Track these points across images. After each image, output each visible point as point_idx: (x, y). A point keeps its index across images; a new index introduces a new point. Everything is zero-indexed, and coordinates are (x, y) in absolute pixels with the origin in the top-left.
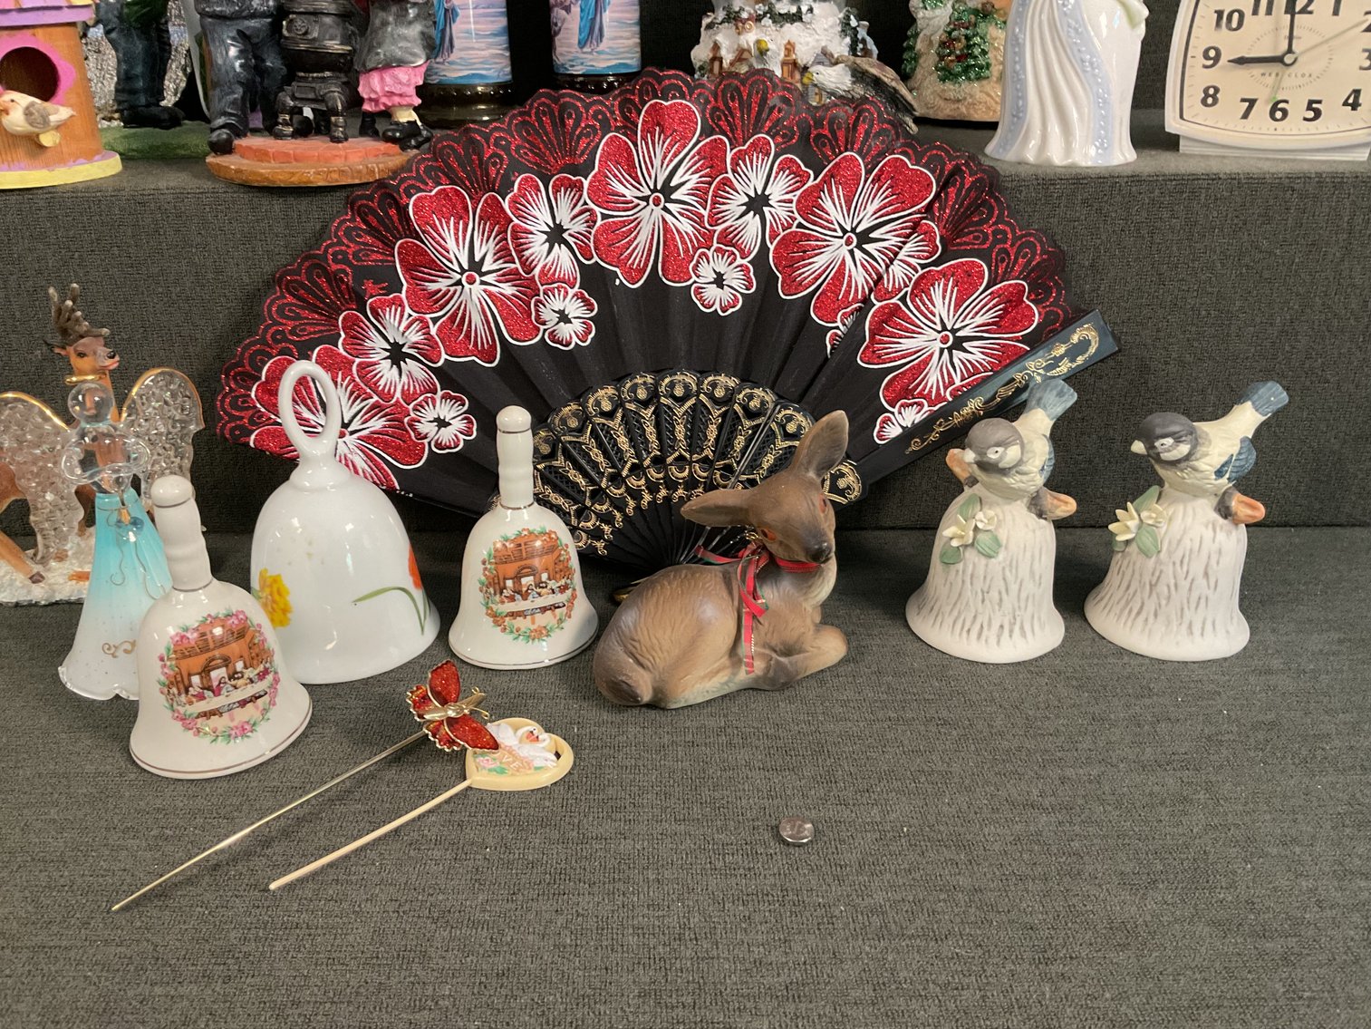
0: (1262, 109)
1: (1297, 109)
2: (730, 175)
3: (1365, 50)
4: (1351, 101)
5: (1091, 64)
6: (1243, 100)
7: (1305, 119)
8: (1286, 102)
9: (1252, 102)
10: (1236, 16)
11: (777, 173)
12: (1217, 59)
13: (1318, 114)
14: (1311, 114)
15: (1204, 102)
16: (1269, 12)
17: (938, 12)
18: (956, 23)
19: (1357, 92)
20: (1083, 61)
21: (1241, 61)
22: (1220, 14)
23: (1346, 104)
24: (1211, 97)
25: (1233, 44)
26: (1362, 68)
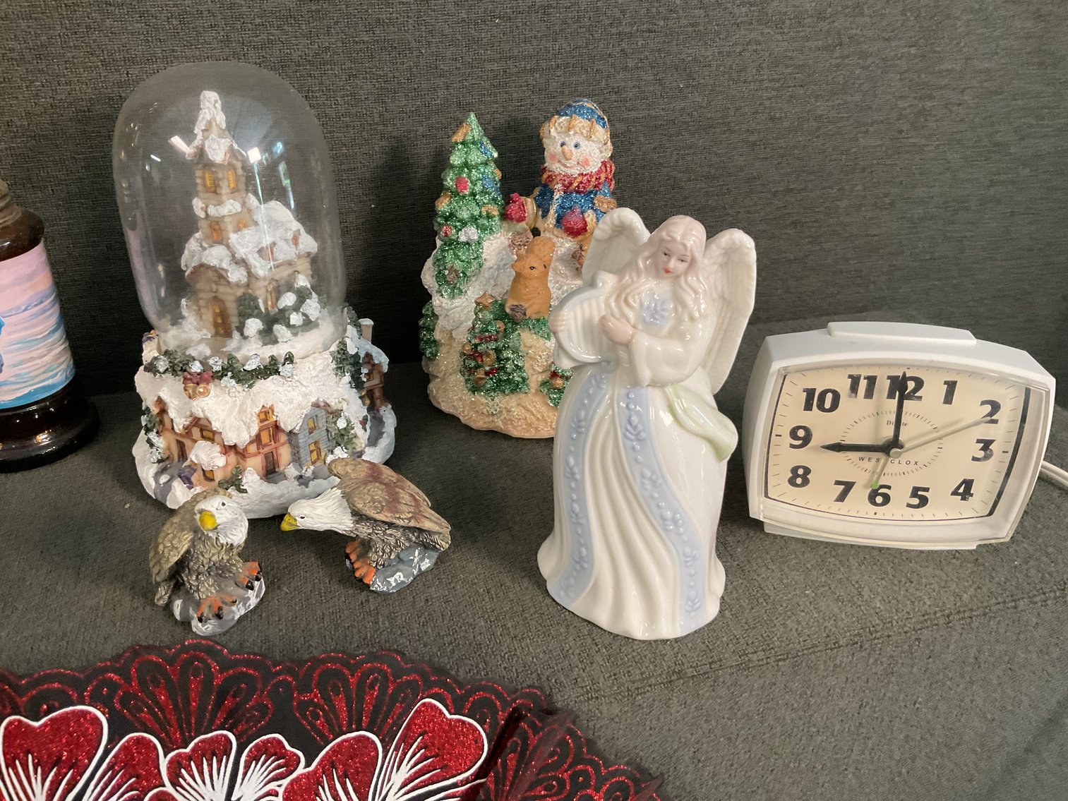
0: (859, 495)
1: (900, 494)
2: (169, 788)
3: (979, 441)
4: (961, 490)
5: (675, 522)
6: (838, 483)
7: (909, 505)
8: (889, 487)
9: (848, 486)
10: (829, 396)
11: (247, 767)
12: (807, 440)
13: (924, 501)
14: (916, 501)
15: (792, 482)
16: (869, 394)
17: (457, 302)
18: (481, 334)
19: (968, 484)
20: (664, 519)
21: (838, 447)
22: (810, 393)
23: (955, 493)
24: (800, 477)
25: (825, 426)
26: (975, 459)
